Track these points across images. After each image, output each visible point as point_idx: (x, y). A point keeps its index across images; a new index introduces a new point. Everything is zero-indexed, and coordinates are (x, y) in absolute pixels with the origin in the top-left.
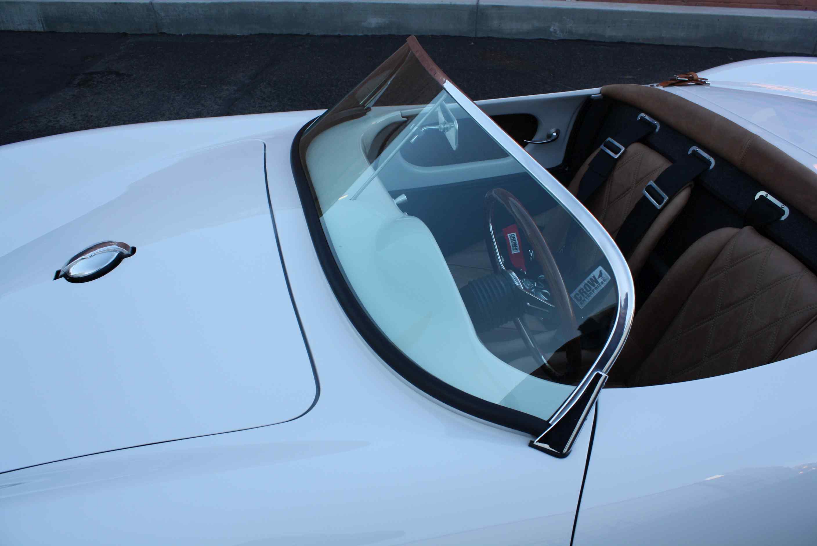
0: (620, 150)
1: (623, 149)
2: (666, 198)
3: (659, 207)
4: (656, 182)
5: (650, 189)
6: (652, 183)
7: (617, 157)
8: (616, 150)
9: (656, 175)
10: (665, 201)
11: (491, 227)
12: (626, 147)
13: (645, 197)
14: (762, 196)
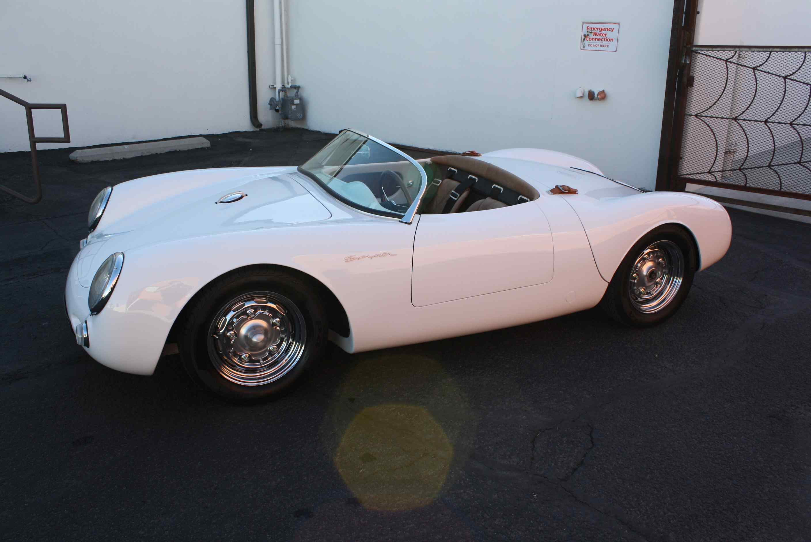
0: (440, 182)
1: (441, 181)
2: (459, 195)
3: (456, 199)
4: (455, 191)
5: (453, 194)
6: (453, 191)
7: (439, 185)
8: (438, 182)
9: (455, 188)
10: (458, 196)
11: (383, 188)
12: (442, 180)
13: (451, 198)
14: (494, 187)
